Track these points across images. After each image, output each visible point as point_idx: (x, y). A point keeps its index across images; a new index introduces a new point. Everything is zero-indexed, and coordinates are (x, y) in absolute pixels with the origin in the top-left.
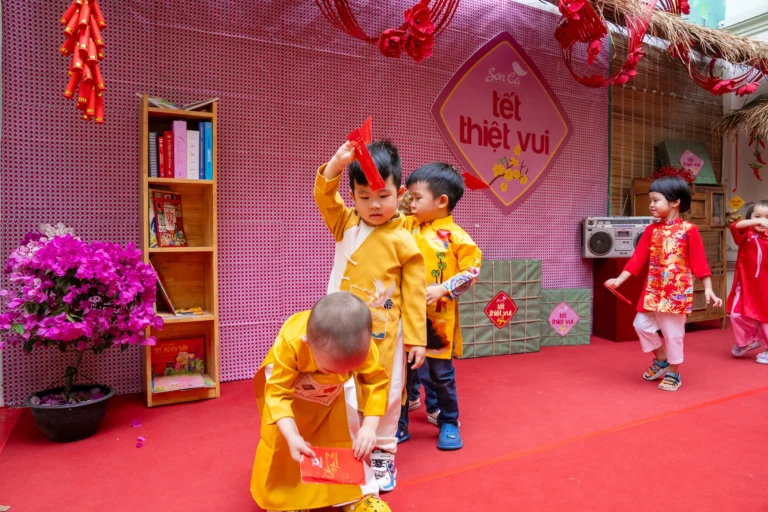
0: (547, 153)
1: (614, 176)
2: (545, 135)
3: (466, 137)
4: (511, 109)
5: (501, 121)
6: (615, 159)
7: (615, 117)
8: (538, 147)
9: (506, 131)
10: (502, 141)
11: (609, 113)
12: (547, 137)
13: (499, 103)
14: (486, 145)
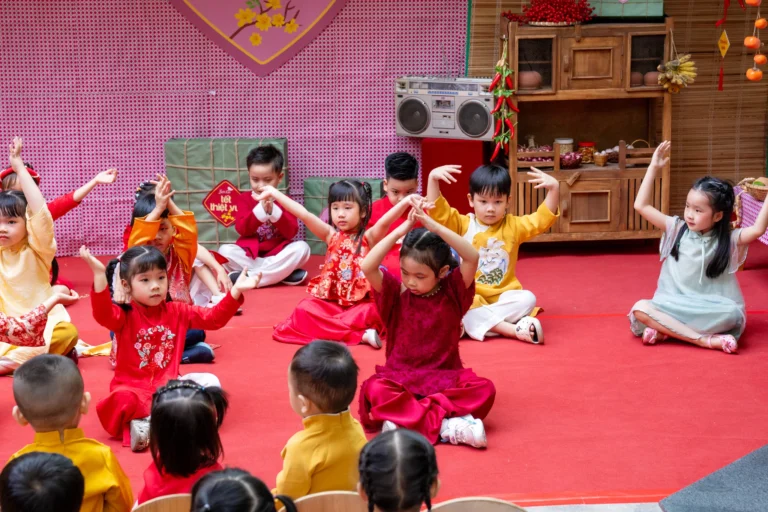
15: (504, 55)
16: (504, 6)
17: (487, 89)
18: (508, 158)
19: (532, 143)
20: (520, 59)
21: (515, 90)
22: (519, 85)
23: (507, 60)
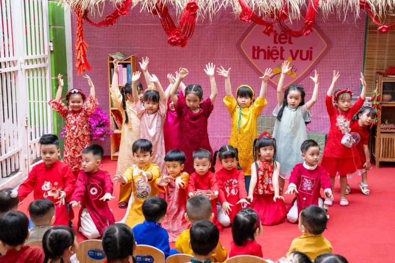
0: (311, 59)
1: (367, 69)
2: (309, 50)
3: (256, 56)
4: (286, 38)
5: (279, 46)
6: (368, 58)
7: (370, 33)
8: (304, 56)
9: (282, 50)
10: (279, 56)
11: (366, 31)
12: (311, 52)
13: (277, 37)
14: (268, 59)
15: (377, 88)
16: (377, 69)
17: (369, 101)
18: (376, 128)
19: (387, 122)
20: (383, 90)
21: (381, 102)
22: (382, 100)
23: (378, 90)
